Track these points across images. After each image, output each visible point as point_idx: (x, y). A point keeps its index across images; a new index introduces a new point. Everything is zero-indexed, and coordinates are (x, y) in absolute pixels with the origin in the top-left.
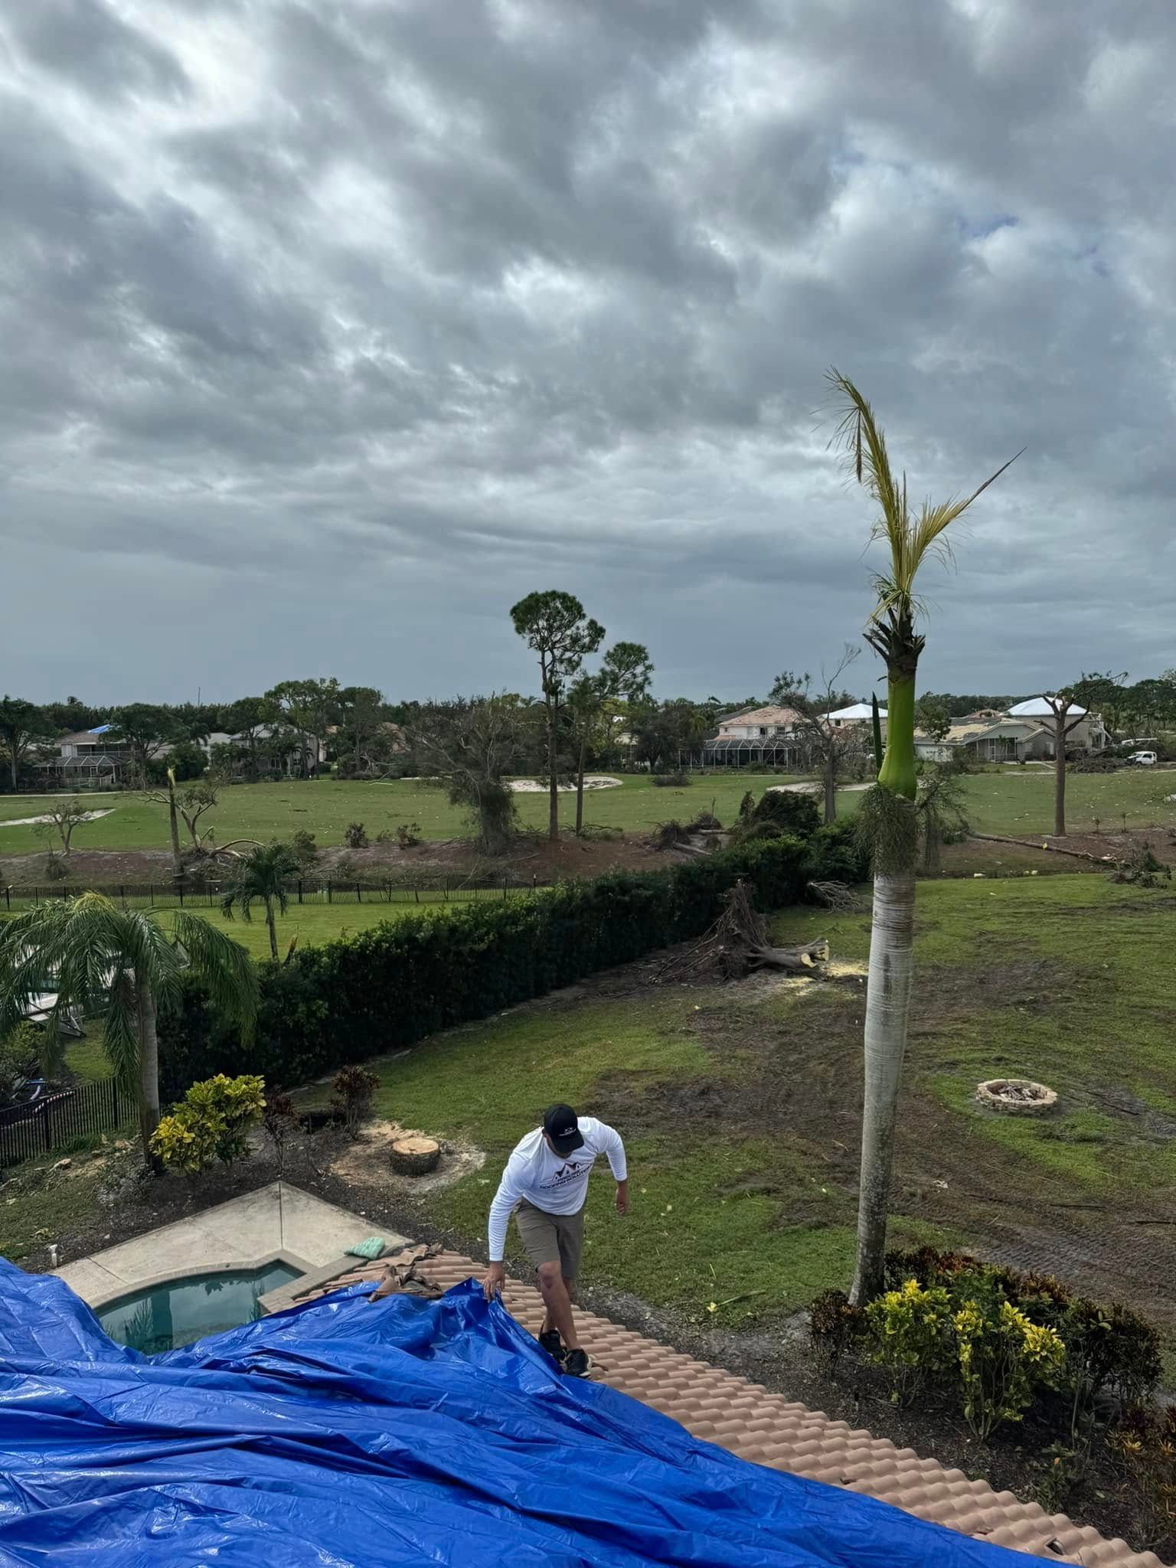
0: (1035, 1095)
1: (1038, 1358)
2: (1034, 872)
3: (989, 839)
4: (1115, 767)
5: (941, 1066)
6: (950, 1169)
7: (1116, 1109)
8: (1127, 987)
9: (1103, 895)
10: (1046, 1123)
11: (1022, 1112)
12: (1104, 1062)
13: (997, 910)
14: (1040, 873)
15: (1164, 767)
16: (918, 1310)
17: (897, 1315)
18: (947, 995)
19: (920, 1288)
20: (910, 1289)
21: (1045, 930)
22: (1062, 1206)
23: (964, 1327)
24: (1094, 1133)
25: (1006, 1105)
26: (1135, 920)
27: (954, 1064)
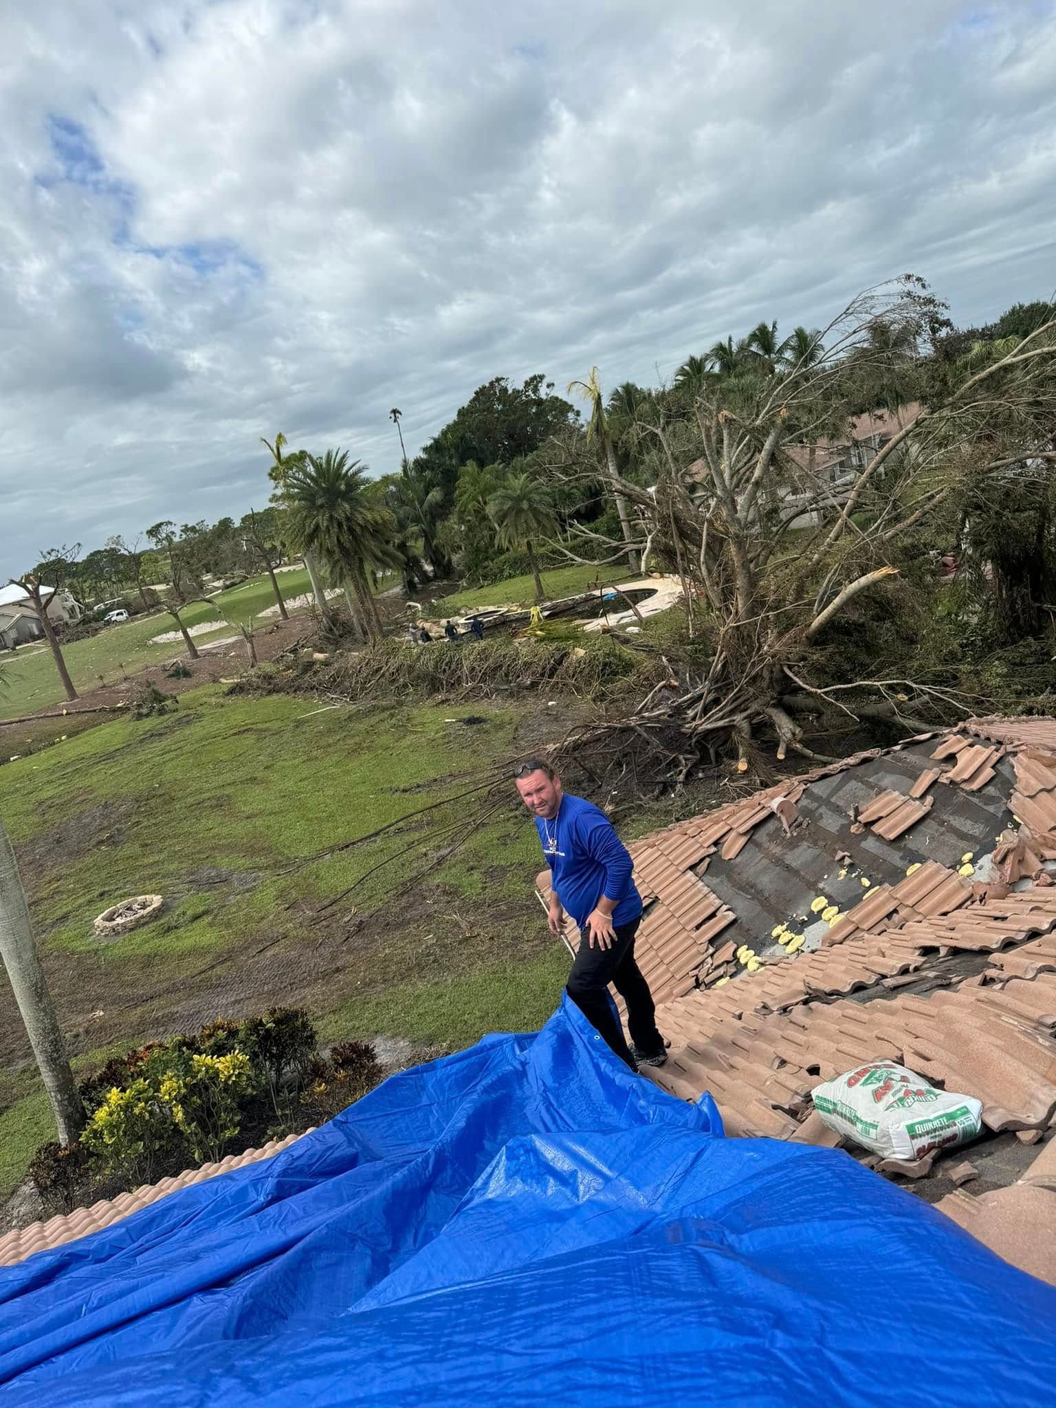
0: (144, 906)
1: (234, 1079)
2: (63, 738)
3: (11, 723)
4: (96, 630)
5: (53, 925)
6: (99, 998)
7: (211, 884)
8: (180, 794)
9: (131, 734)
10: (162, 921)
11: (139, 924)
12: (187, 856)
13: (45, 780)
14: (69, 736)
15: (137, 619)
16: (128, 1107)
17: (111, 1124)
18: (31, 867)
19: (121, 1091)
20: (114, 1097)
21: (95, 779)
22: (200, 974)
23: (170, 1094)
24: (201, 909)
25: (124, 926)
26: (164, 743)
27: (65, 917)
